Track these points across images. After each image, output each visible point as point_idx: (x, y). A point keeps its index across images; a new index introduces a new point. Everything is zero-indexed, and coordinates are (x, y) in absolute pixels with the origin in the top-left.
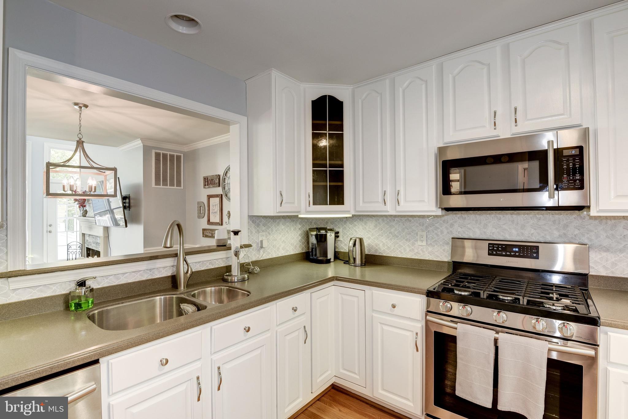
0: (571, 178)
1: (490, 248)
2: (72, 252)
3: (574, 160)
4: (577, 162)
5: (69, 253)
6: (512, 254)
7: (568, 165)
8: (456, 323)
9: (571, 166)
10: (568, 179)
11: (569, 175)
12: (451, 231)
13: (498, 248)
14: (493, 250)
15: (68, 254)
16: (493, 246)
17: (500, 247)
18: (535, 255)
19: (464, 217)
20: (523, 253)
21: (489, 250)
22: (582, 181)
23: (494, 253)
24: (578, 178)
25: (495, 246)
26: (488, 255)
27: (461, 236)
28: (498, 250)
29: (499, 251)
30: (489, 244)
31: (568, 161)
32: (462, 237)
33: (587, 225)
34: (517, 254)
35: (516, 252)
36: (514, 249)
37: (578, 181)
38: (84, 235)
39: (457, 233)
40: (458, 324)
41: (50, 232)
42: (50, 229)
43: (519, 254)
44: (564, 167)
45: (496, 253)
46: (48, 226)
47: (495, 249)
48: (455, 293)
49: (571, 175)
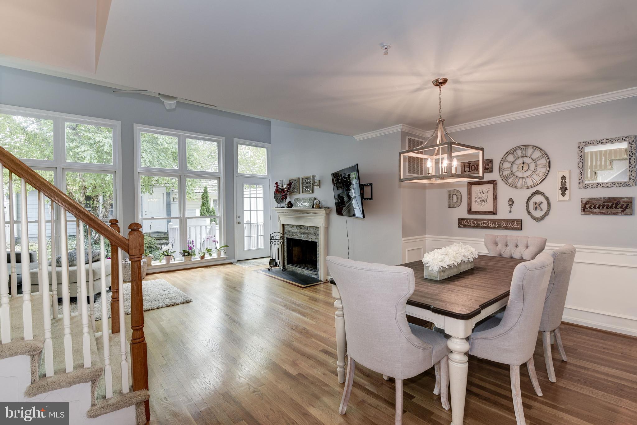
2: (278, 243)
5: (272, 243)
15: (270, 243)
38: (283, 225)
41: (239, 223)
42: (239, 220)
46: (238, 218)
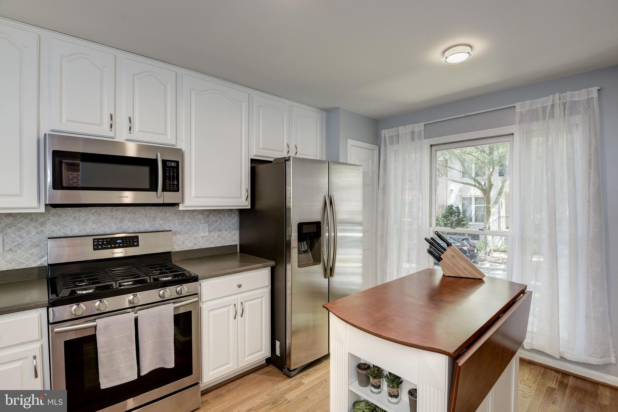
0: (172, 183)
1: (95, 243)
3: (173, 170)
4: (175, 172)
6: (117, 245)
7: (170, 173)
8: (94, 320)
9: (172, 174)
10: (170, 183)
11: (170, 180)
12: (42, 231)
13: (103, 242)
14: (98, 244)
16: (98, 241)
17: (105, 241)
18: (136, 244)
19: (59, 214)
20: (126, 243)
21: (94, 245)
22: (178, 185)
23: (100, 247)
24: (175, 183)
25: (99, 241)
26: (93, 250)
27: (55, 235)
28: (103, 244)
29: (105, 245)
30: (94, 239)
31: (169, 170)
32: (58, 236)
33: (167, 217)
34: (121, 245)
35: (119, 243)
36: (118, 241)
37: (175, 186)
39: (50, 232)
40: (96, 320)
43: (123, 245)
44: (167, 174)
45: (102, 247)
47: (100, 243)
48: (78, 294)
49: (172, 181)
